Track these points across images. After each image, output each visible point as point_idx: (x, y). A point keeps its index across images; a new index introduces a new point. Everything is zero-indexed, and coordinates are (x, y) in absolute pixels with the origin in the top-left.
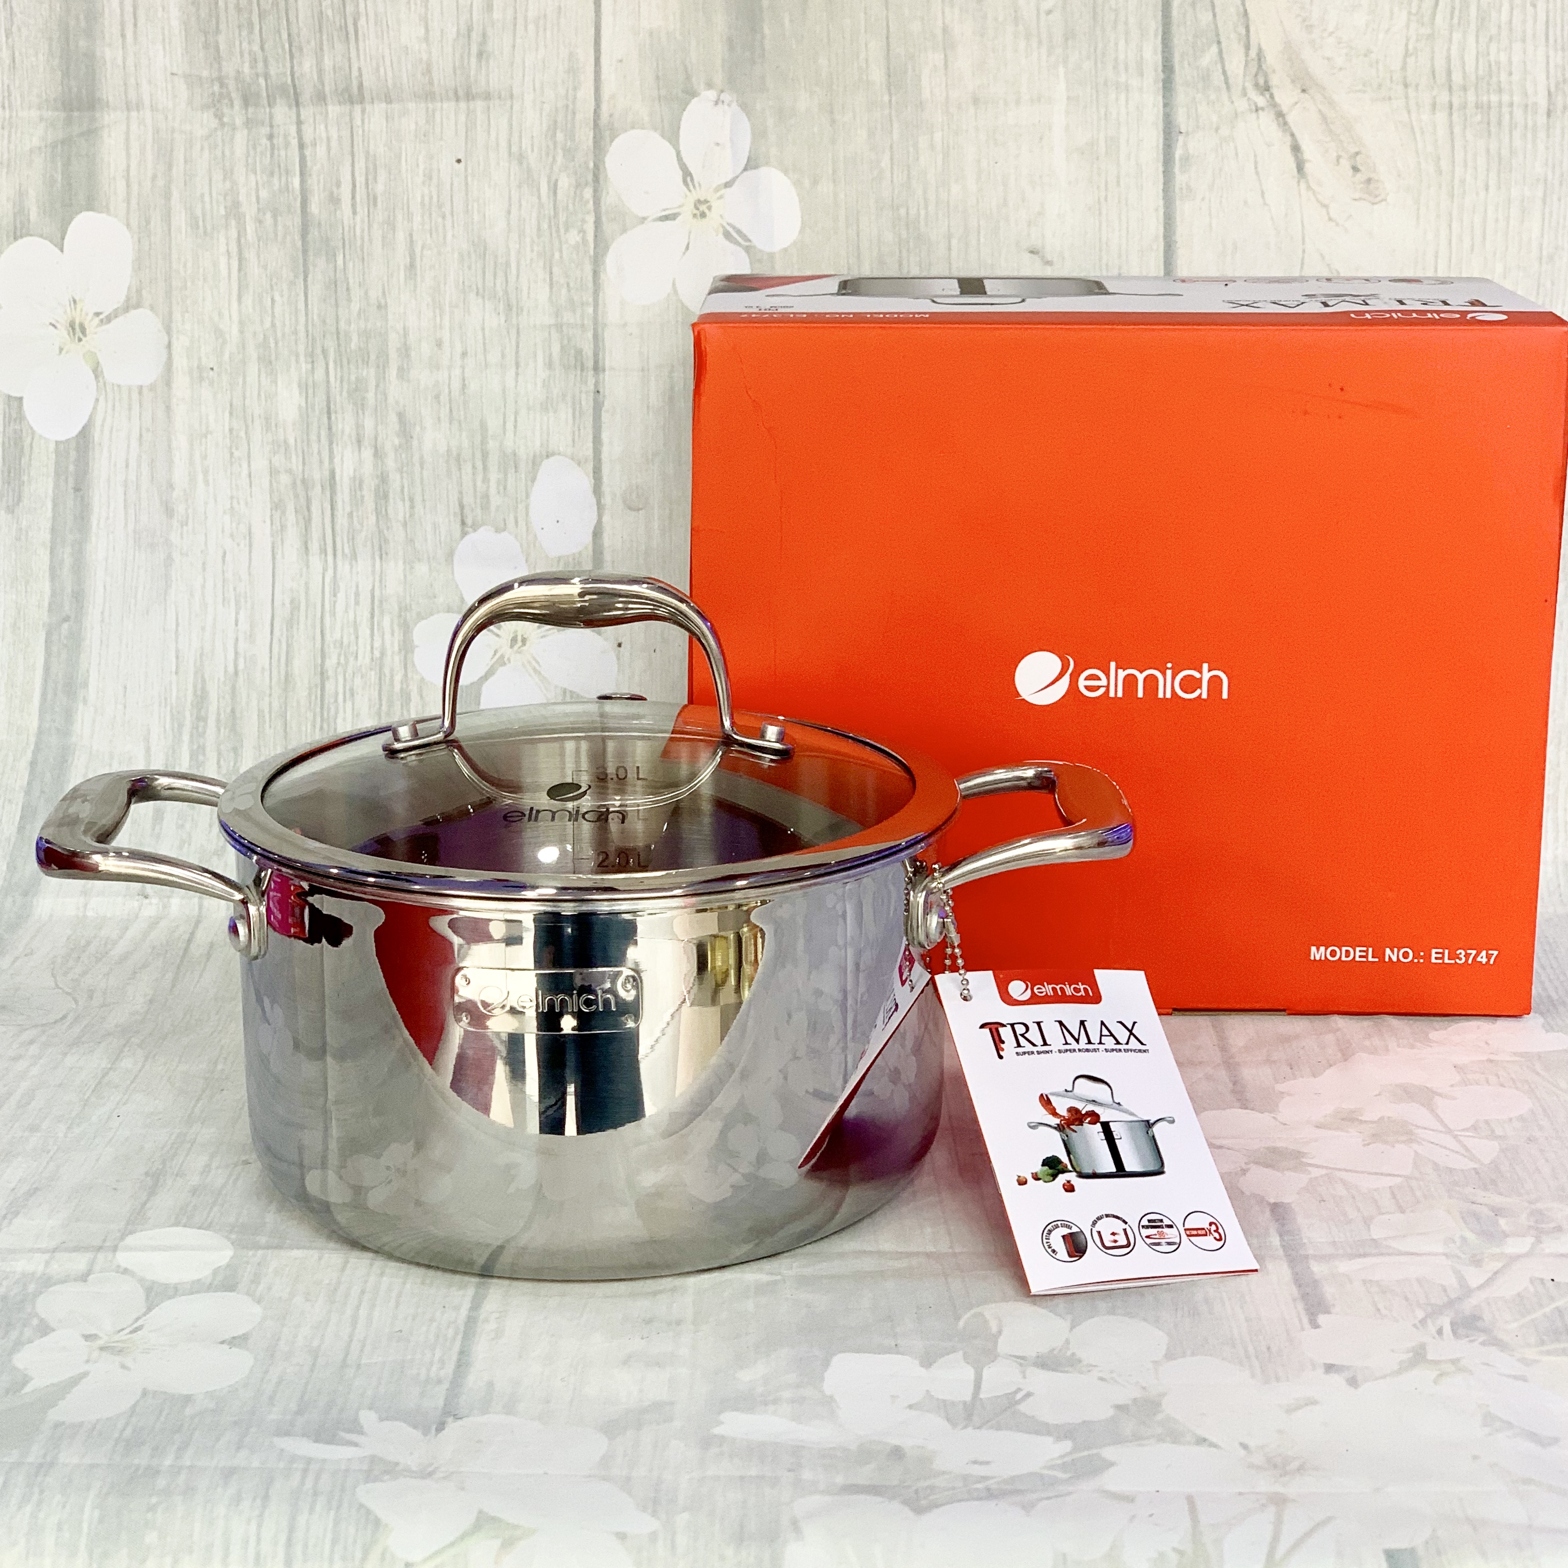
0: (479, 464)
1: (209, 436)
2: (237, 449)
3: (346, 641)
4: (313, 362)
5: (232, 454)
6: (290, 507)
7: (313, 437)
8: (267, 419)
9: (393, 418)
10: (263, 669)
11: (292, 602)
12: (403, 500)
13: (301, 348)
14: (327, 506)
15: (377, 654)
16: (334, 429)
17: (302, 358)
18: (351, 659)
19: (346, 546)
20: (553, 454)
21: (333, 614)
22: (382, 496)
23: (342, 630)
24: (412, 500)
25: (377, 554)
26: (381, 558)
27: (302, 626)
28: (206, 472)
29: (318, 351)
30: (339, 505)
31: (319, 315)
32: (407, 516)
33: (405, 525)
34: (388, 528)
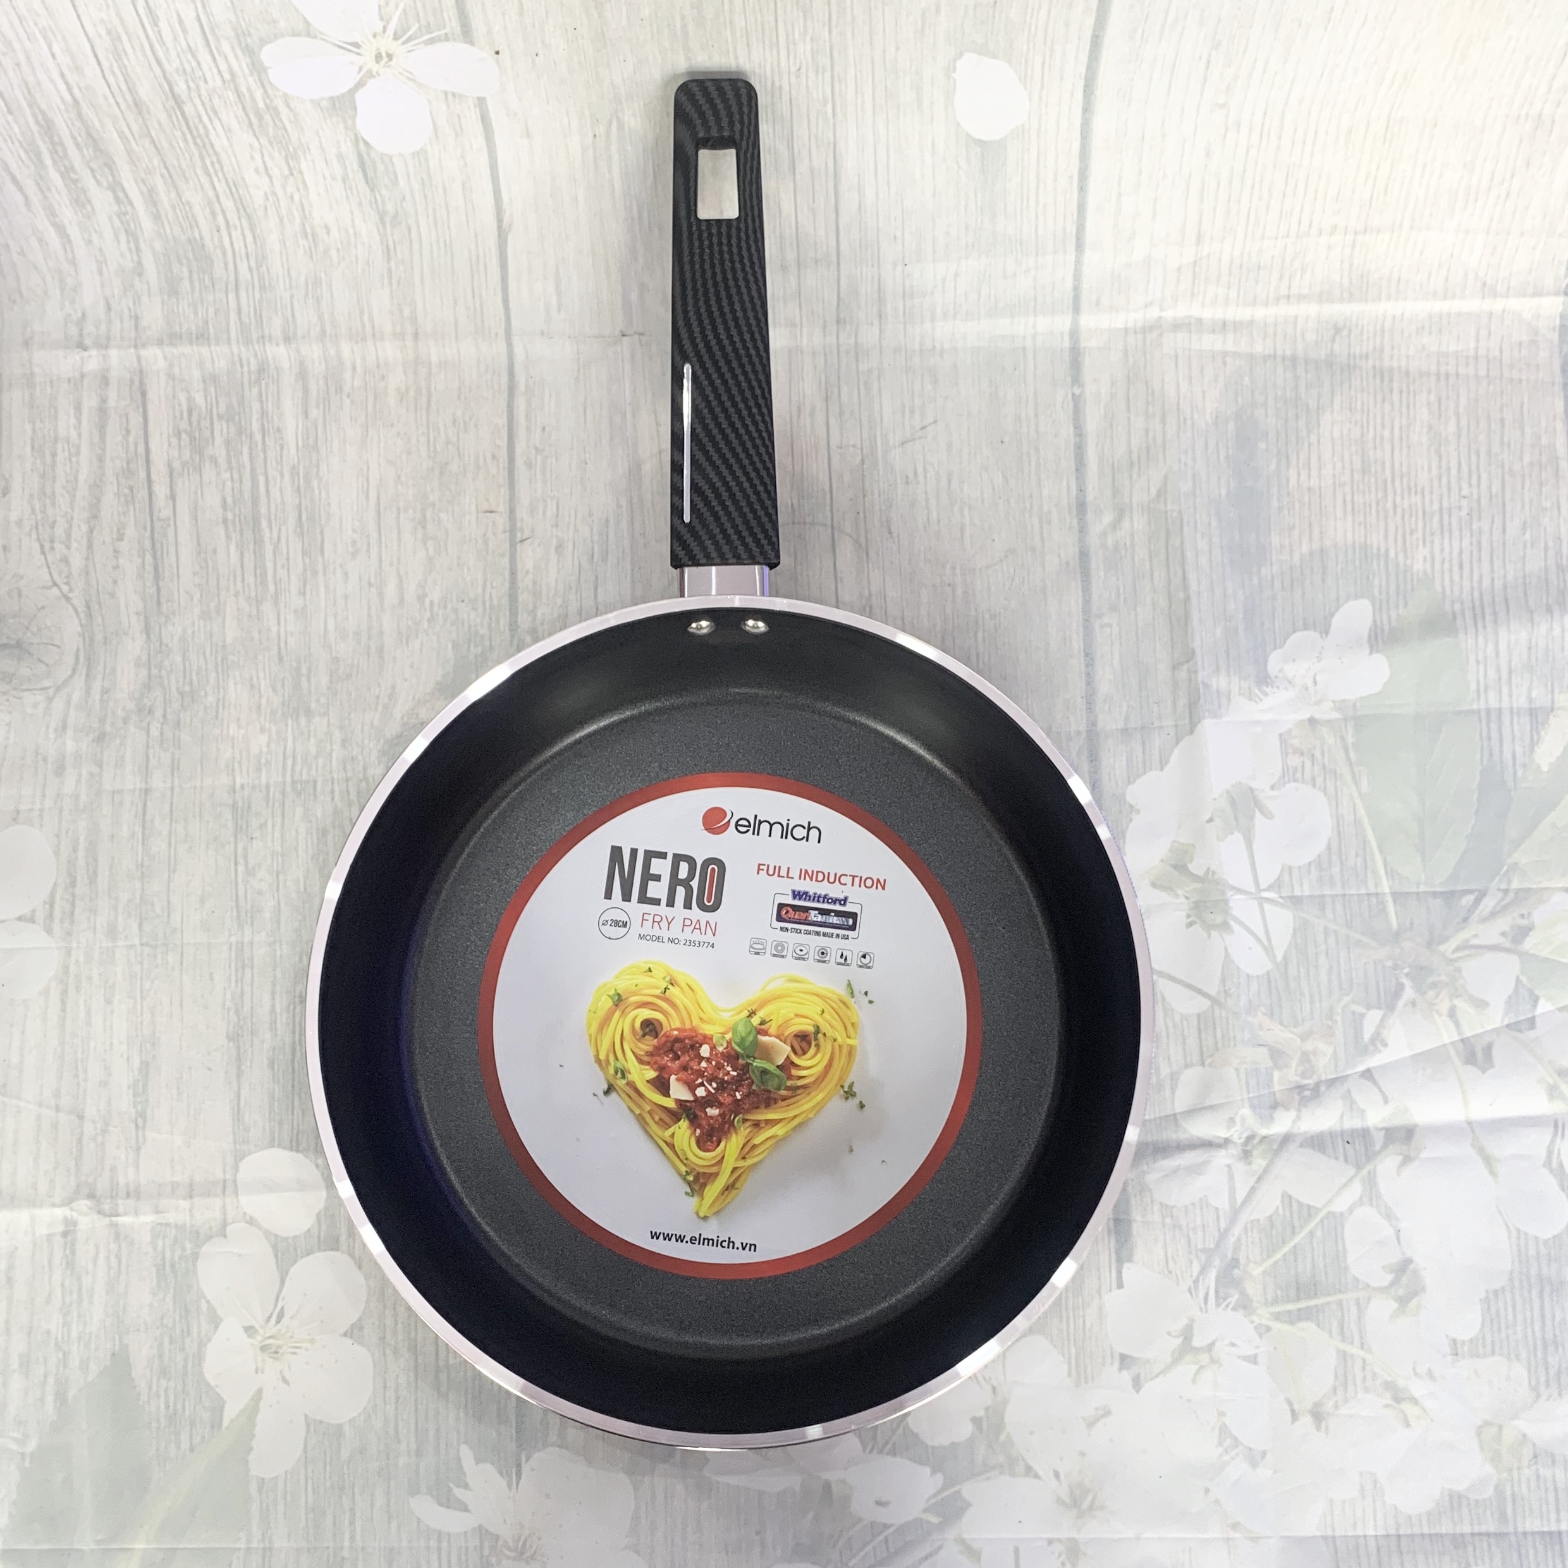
15: (227, 77)
18: (202, 83)
21: (163, 43)
27: (132, 57)
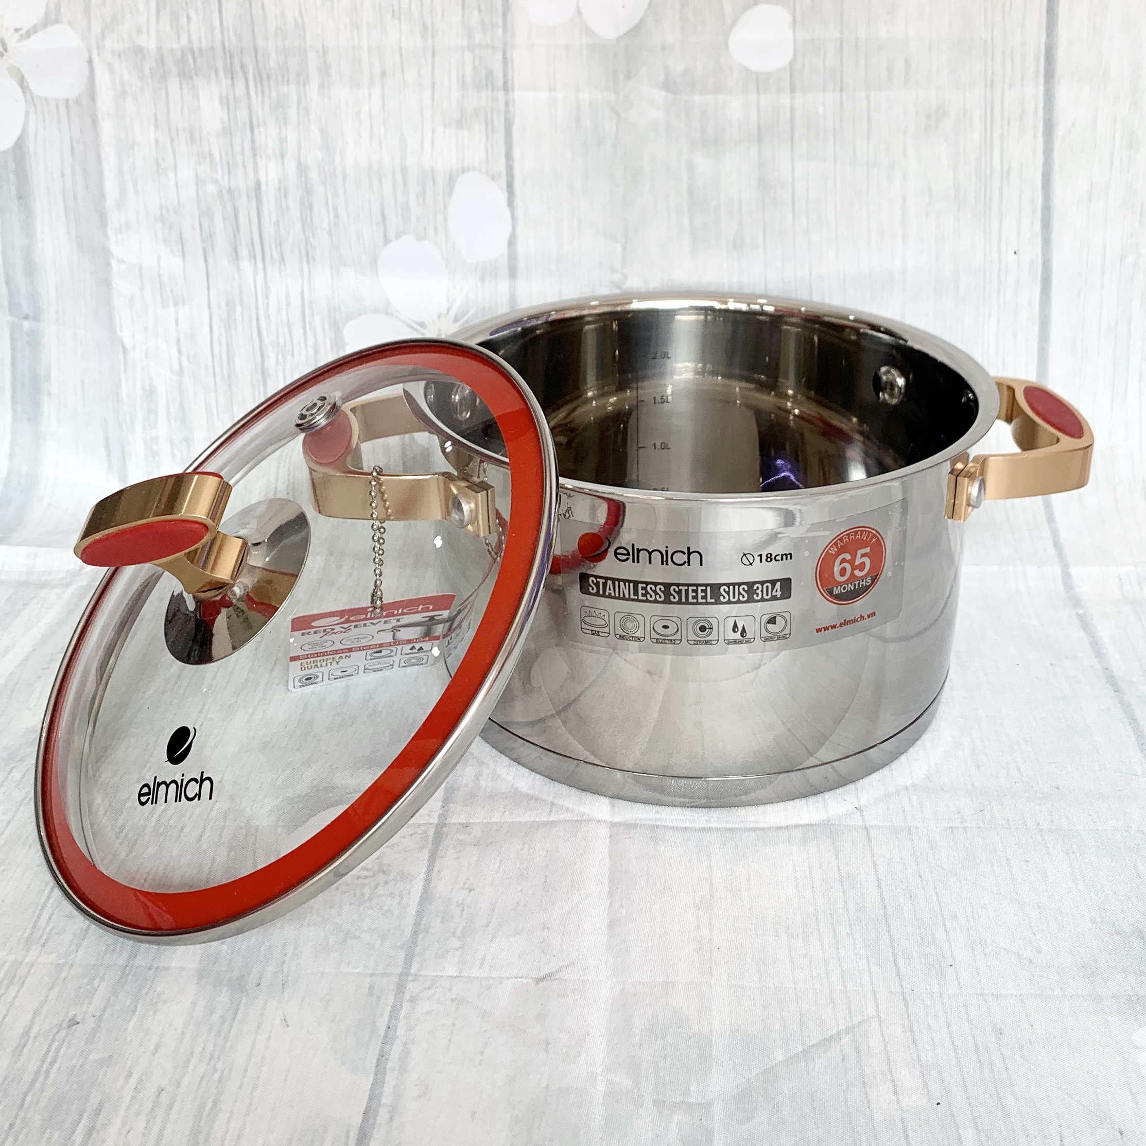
0: (399, 177)
1: (136, 148)
2: (164, 159)
3: (281, 341)
4: (232, 78)
5: (158, 165)
6: (218, 217)
7: (237, 149)
8: (192, 134)
9: (315, 133)
10: (207, 366)
11: (227, 304)
12: (328, 211)
13: (220, 64)
14: (254, 215)
16: (257, 143)
17: (221, 74)
19: (274, 251)
20: (468, 169)
22: (307, 206)
23: (277, 330)
24: (335, 209)
25: (304, 259)
26: (308, 262)
28: (135, 182)
29: (237, 67)
30: (265, 214)
31: (235, 33)
32: (332, 224)
33: (330, 234)
34: (314, 236)
